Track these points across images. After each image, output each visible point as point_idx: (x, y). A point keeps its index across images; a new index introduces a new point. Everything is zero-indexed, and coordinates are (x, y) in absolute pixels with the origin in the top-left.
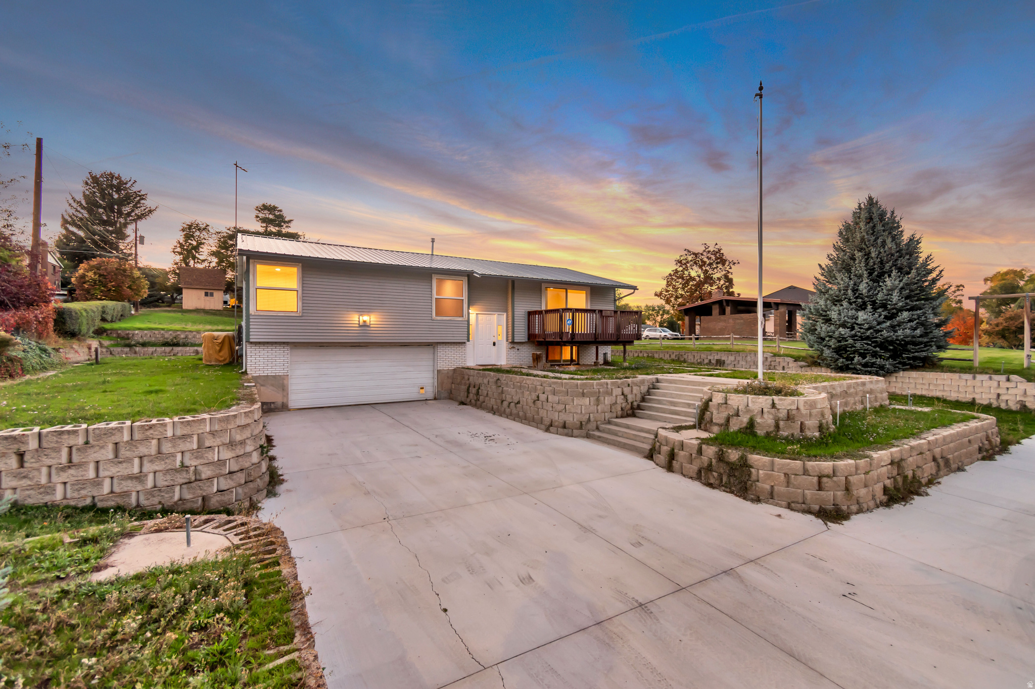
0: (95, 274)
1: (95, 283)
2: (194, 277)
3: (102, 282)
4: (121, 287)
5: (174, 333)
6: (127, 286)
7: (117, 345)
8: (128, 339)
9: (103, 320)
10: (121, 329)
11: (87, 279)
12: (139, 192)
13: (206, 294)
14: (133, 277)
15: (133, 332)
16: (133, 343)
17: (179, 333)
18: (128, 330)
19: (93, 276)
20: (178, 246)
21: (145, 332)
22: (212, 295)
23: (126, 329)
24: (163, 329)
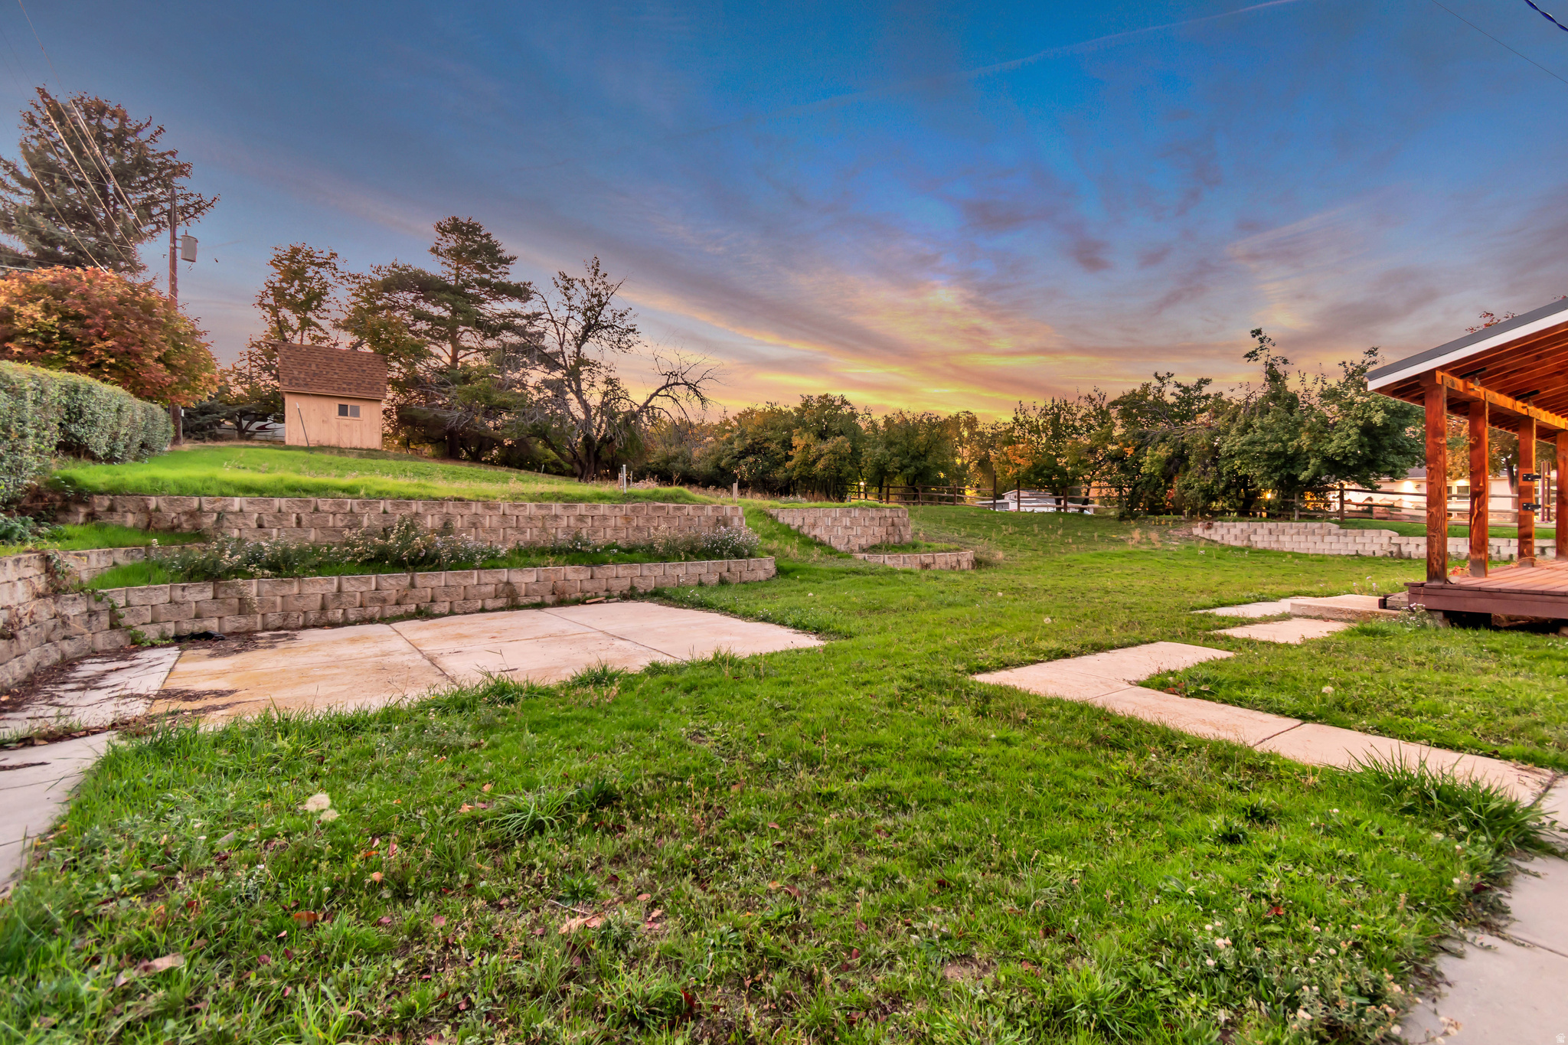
0: (47, 309)
1: (47, 341)
2: (314, 367)
3: (73, 340)
4: (137, 356)
5: (397, 506)
6: (156, 354)
7: (146, 573)
8: (199, 535)
9: (73, 448)
10: (158, 488)
11: (19, 325)
12: (173, 154)
13: (343, 411)
14: (175, 331)
15: (218, 506)
16: (227, 560)
17: (416, 507)
18: (197, 493)
19: (38, 316)
20: (270, 292)
21: (277, 502)
22: (356, 413)
23: (184, 490)
24: (351, 491)
